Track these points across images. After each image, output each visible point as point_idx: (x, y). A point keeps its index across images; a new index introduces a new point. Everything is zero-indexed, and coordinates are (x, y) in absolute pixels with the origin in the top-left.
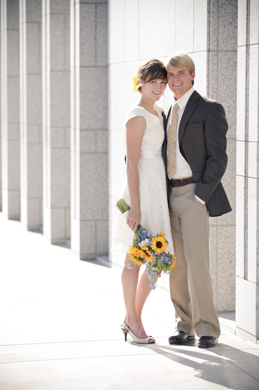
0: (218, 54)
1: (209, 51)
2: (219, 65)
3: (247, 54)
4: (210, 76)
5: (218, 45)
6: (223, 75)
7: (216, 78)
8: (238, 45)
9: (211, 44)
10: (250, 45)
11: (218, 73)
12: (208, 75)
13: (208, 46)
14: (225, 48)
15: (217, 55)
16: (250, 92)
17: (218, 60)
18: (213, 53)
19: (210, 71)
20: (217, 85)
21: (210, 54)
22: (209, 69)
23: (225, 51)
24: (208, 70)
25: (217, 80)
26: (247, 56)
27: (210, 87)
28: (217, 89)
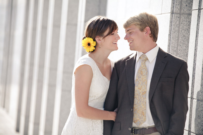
0: (180, 16)
1: (172, 13)
2: (181, 27)
3: (198, 17)
4: (172, 36)
5: (181, 8)
6: (184, 36)
7: (177, 39)
8: (193, 9)
9: (175, 7)
10: (201, 9)
11: (179, 34)
12: (170, 35)
13: (172, 8)
14: (187, 12)
15: (180, 18)
16: (198, 53)
17: (180, 21)
18: (175, 15)
19: (172, 32)
20: (178, 45)
21: (173, 16)
22: (171, 29)
23: (187, 14)
24: (170, 31)
25: (178, 40)
26: (198, 19)
27: (171, 46)
28: (177, 49)
